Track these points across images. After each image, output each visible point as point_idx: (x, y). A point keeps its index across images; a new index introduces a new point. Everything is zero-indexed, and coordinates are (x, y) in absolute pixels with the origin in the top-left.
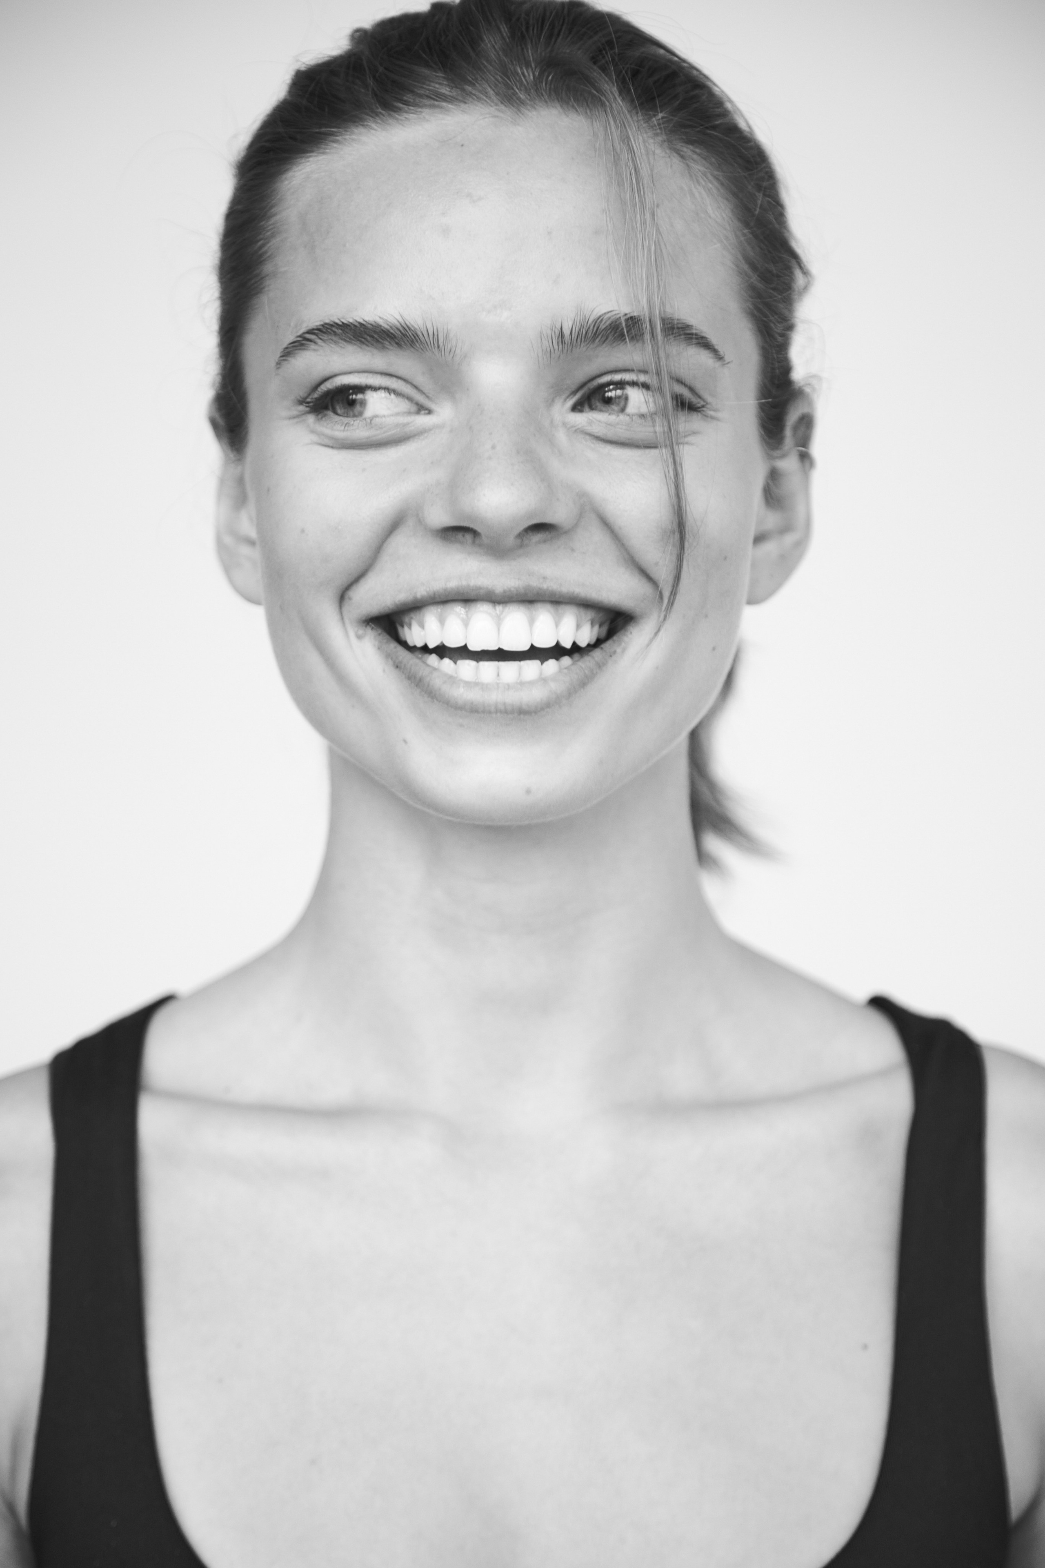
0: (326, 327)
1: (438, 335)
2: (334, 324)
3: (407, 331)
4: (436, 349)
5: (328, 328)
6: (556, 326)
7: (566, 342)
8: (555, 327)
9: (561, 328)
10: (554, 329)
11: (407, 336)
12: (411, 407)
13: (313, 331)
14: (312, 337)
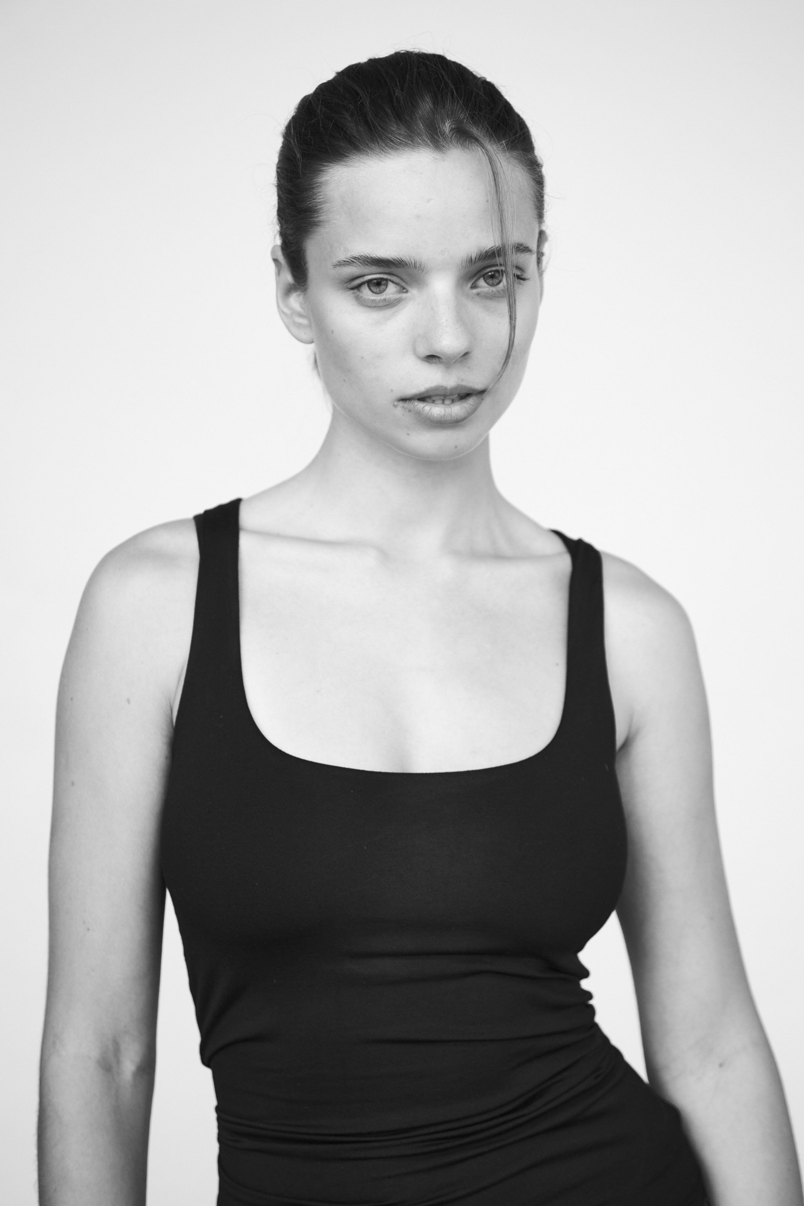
0: (362, 258)
1: (416, 264)
2: (366, 257)
4: (415, 269)
7: (473, 262)
8: (469, 257)
9: (471, 257)
11: (402, 264)
12: (398, 288)
13: (355, 258)
14: (355, 261)
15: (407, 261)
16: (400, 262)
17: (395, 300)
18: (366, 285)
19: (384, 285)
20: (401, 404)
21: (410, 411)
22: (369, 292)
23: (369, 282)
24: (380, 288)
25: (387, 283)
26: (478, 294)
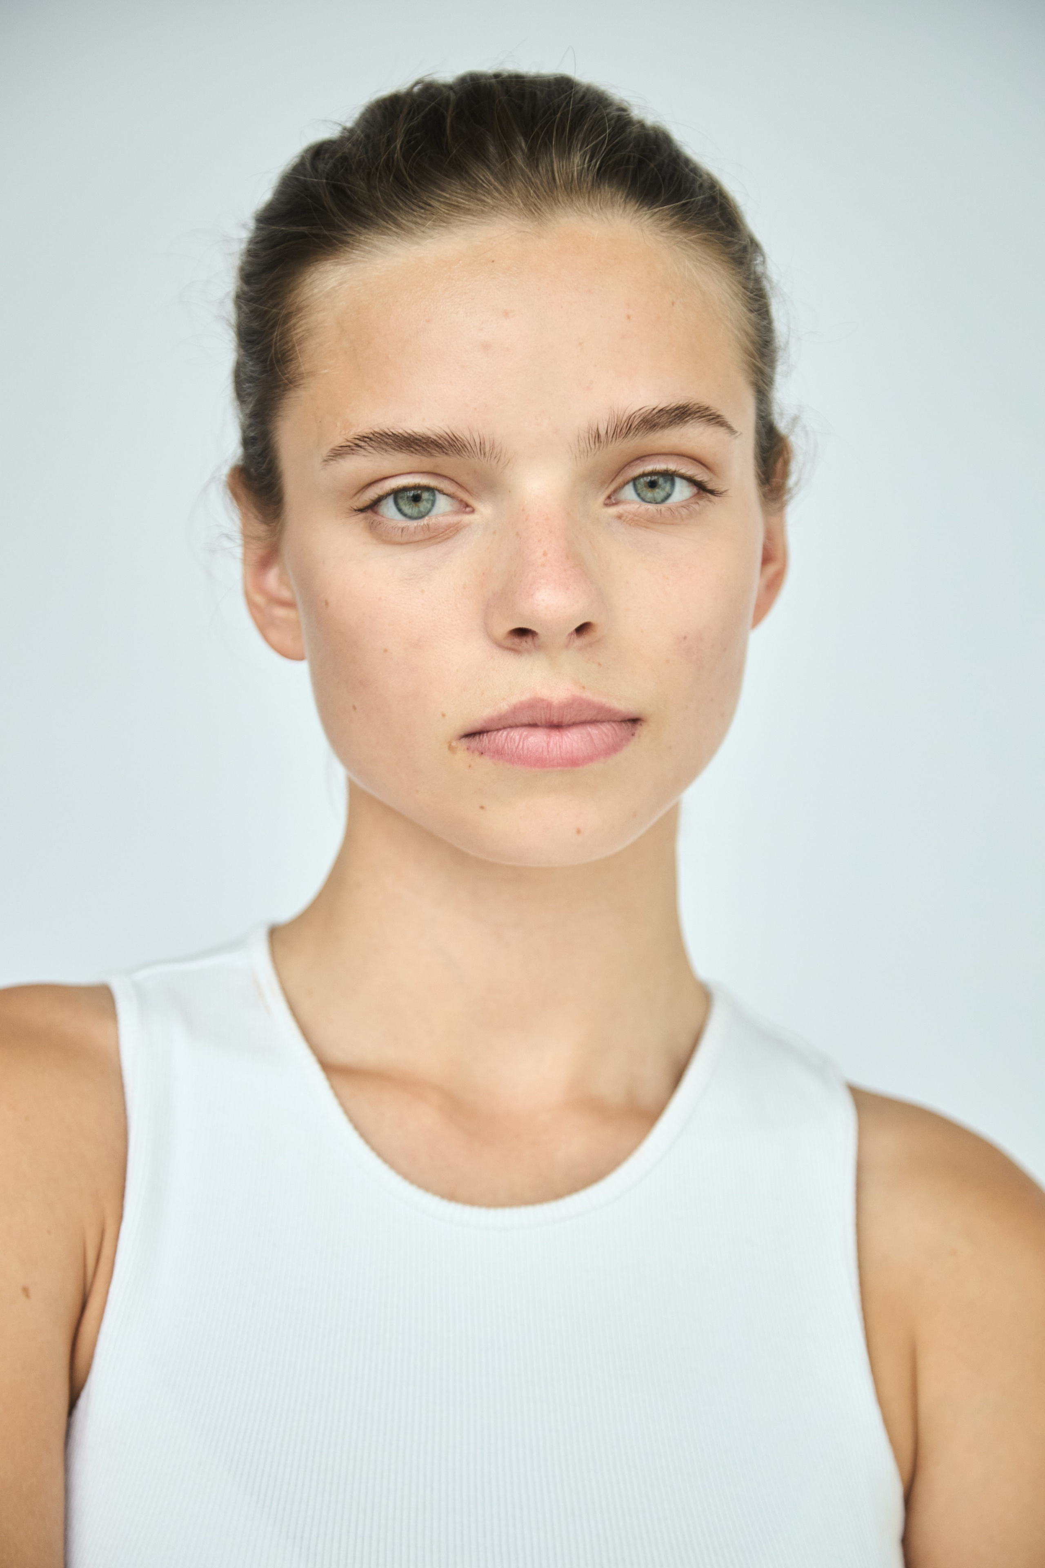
0: (377, 436)
1: (484, 443)
2: (384, 434)
3: (455, 442)
4: (483, 456)
5: (378, 438)
6: (593, 428)
7: (602, 441)
8: (592, 430)
9: (598, 429)
10: (590, 432)
11: (456, 447)
12: (456, 505)
13: (363, 438)
14: (362, 444)
15: (465, 439)
16: (451, 442)
17: (449, 527)
18: (390, 501)
19: (427, 500)
20: (464, 740)
21: (482, 753)
22: (398, 516)
23: (397, 494)
24: (419, 507)
25: (434, 495)
26: (619, 517)
